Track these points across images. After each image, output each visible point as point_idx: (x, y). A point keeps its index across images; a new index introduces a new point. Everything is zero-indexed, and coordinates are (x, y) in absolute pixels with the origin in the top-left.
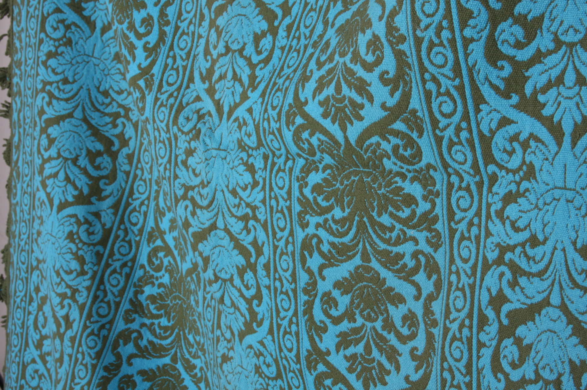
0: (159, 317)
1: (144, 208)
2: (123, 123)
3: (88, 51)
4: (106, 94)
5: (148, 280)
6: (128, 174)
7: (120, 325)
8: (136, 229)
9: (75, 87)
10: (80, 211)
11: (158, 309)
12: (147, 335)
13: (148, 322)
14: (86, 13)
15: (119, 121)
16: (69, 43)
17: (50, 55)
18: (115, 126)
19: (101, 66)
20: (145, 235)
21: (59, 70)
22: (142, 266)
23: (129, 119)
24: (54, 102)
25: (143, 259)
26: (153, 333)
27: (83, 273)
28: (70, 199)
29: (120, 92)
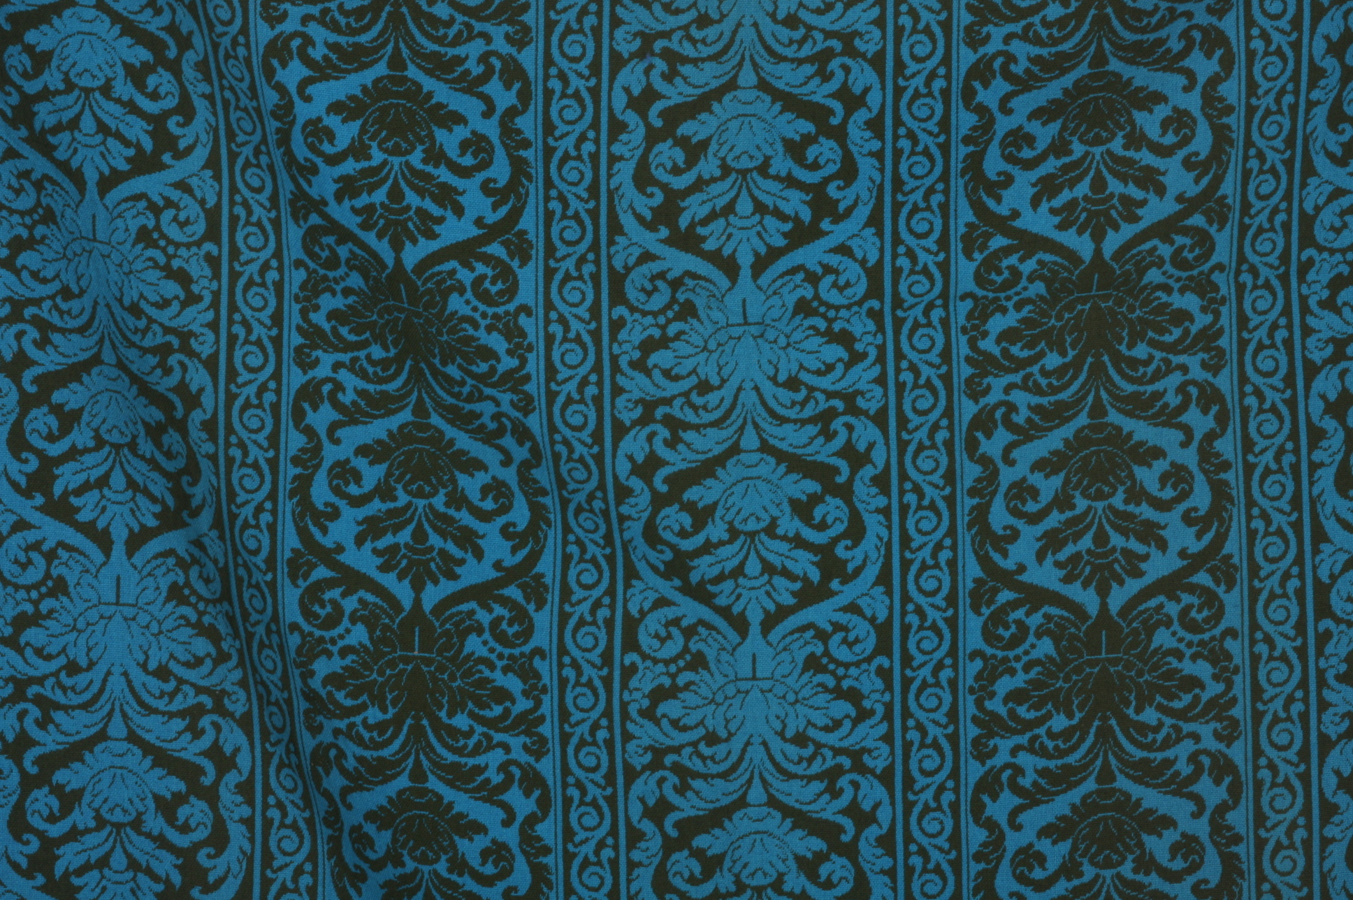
0: (362, 708)
1: (266, 518)
2: (181, 364)
3: (86, 230)
4: (135, 310)
5: (312, 650)
6: (213, 458)
7: (308, 742)
8: (259, 560)
9: (87, 301)
10: (175, 540)
11: (353, 695)
12: (350, 749)
13: (342, 724)
14: (61, 155)
15: (173, 360)
16: (49, 217)
17: (17, 244)
18: (168, 371)
19: (116, 257)
20: (282, 569)
21: (49, 273)
22: (294, 627)
23: (192, 354)
24: (56, 338)
25: (291, 612)
26: (359, 741)
27: (222, 658)
28: (152, 522)
29: (164, 304)
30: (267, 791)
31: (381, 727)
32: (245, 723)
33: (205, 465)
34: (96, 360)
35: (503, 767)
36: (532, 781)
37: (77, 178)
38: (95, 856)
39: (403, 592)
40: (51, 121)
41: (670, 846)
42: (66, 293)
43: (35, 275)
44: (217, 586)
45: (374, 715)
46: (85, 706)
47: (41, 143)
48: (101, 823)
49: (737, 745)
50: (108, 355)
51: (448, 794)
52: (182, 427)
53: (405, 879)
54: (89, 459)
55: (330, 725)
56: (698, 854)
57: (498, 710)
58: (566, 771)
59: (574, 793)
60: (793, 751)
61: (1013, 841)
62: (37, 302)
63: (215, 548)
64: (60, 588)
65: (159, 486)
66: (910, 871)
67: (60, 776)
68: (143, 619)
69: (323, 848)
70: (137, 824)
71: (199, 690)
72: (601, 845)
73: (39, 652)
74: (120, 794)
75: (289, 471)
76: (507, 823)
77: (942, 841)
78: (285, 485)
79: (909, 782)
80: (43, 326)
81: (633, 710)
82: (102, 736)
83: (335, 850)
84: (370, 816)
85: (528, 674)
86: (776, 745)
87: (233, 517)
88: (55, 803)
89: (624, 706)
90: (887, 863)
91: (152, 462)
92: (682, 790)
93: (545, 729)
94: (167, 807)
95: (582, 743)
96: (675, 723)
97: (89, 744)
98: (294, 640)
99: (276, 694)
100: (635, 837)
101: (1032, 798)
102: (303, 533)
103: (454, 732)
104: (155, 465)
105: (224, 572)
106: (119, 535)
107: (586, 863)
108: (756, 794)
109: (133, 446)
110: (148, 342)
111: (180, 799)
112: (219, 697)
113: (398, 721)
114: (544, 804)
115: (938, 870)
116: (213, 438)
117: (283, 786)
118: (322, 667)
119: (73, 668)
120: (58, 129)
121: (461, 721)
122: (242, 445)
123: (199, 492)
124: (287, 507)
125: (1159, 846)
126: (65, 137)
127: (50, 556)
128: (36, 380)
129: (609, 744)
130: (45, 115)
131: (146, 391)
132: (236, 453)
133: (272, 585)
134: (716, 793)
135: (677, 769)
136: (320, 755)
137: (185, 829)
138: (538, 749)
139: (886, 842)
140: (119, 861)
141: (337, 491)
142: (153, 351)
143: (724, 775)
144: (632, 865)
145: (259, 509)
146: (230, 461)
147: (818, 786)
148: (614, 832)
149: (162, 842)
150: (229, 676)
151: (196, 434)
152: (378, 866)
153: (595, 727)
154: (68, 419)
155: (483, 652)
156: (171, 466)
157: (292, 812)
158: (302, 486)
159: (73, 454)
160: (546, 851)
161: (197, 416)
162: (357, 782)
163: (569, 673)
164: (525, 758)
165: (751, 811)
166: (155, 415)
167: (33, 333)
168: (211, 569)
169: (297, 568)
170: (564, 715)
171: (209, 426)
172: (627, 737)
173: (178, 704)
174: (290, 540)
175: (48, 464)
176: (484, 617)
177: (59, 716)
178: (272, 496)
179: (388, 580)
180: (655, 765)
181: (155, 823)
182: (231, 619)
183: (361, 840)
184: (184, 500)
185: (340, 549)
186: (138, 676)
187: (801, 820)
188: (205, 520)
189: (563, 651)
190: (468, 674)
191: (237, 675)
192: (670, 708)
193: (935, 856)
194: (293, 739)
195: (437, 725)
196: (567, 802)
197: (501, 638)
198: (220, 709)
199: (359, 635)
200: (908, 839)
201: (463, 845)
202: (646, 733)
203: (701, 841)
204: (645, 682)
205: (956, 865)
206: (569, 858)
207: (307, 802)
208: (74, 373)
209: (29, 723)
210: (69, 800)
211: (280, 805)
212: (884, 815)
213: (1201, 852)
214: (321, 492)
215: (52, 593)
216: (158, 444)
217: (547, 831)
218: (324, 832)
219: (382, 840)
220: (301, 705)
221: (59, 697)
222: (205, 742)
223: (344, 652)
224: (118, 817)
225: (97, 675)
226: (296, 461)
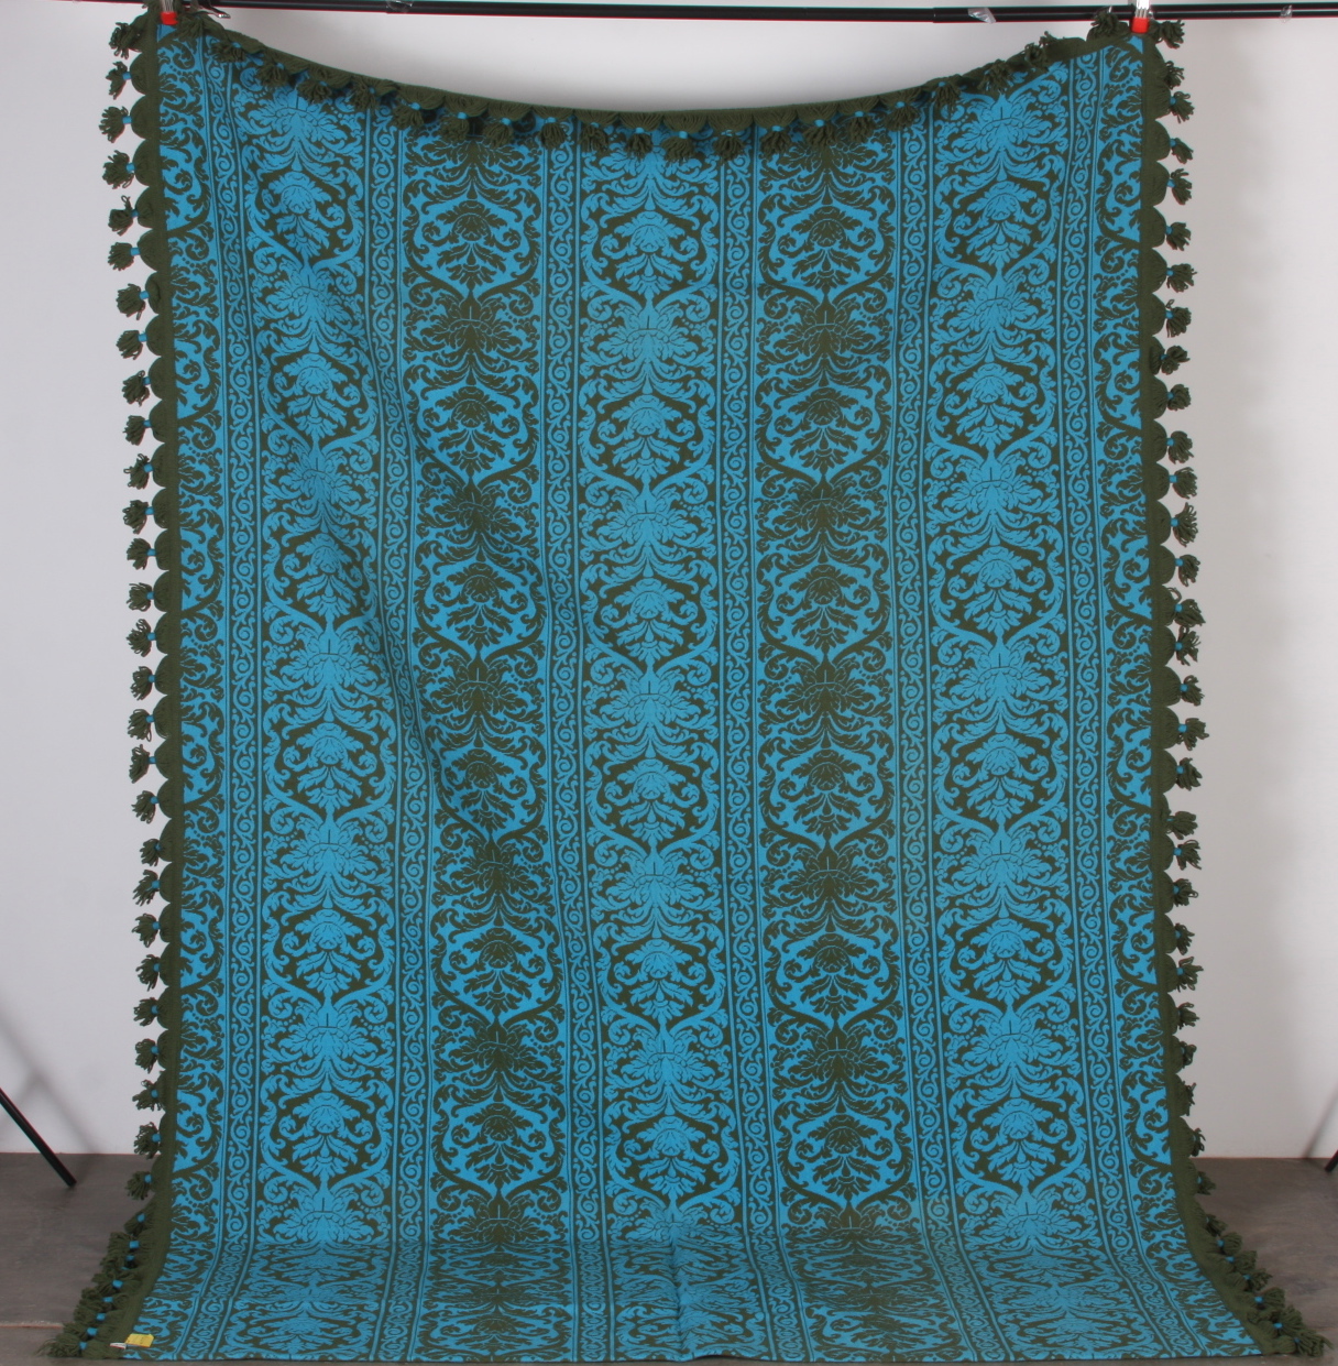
0: (450, 709)
1: (402, 612)
2: (360, 534)
3: (313, 466)
4: (337, 506)
5: (425, 679)
6: (376, 581)
7: (423, 725)
8: (399, 633)
9: (313, 501)
10: (357, 622)
11: (446, 702)
12: (445, 729)
13: (440, 717)
14: (301, 428)
15: (356, 532)
16: (295, 459)
17: (280, 473)
18: (353, 537)
19: (327, 479)
20: (410, 638)
21: (295, 487)
22: (416, 667)
23: (365, 528)
24: (299, 519)
25: (415, 660)
26: (449, 725)
27: (381, 681)
28: (346, 613)
29: (351, 503)
30: (404, 749)
31: (460, 719)
32: (393, 714)
33: (372, 585)
34: (318, 531)
35: (521, 740)
36: (536, 746)
37: (309, 439)
38: (318, 781)
39: (471, 650)
40: (296, 411)
41: (606, 780)
42: (304, 497)
43: (288, 488)
44: (378, 646)
45: (456, 712)
46: (313, 705)
47: (291, 422)
48: (321, 764)
49: (640, 728)
50: (324, 529)
51: (494, 753)
52: (360, 565)
53: (473, 795)
54: (315, 581)
55: (434, 717)
56: (621, 783)
57: (519, 710)
58: (553, 741)
59: (557, 752)
60: (669, 731)
61: (779, 777)
62: (289, 501)
63: (377, 627)
64: (300, 645)
65: (349, 595)
66: (727, 792)
67: (300, 741)
68: (342, 661)
69: (432, 778)
70: (339, 765)
71: (370, 698)
72: (571, 779)
73: (290, 678)
74: (330, 750)
75: (413, 588)
76: (523, 768)
77: (744, 776)
78: (411, 596)
79: (727, 746)
80: (292, 513)
81: (588, 710)
82: (321, 720)
83: (438, 779)
84: (455, 763)
85: (534, 692)
86: (660, 728)
87: (385, 611)
88: (298, 754)
89: (583, 708)
90: (716, 787)
91: (346, 582)
92: (612, 751)
93: (543, 720)
94: (354, 756)
95: (562, 727)
96: (609, 717)
97: (315, 724)
98: (416, 674)
99: (408, 701)
100: (588, 775)
101: (789, 755)
102: (421, 620)
103: (496, 722)
104: (348, 585)
105: (381, 639)
106: (330, 619)
107: (563, 788)
108: (650, 753)
109: (336, 574)
110: (343, 522)
111: (360, 752)
112: (380, 701)
113: (468, 716)
114: (542, 758)
115: (741, 791)
116: (376, 571)
117: (412, 746)
118: (430, 688)
119: (307, 686)
120: (299, 415)
121: (500, 716)
122: (390, 575)
123: (369, 598)
124: (412, 606)
125: (852, 779)
126: (303, 419)
127: (295, 629)
128: (289, 541)
129: (576, 727)
130: (293, 408)
131: (342, 546)
132: (387, 579)
133: (405, 646)
134: (630, 752)
135: (611, 740)
136: (430, 732)
137: (363, 767)
138: (539, 730)
139: (716, 777)
140: (330, 783)
141: (438, 599)
142: (346, 527)
143: (634, 743)
144: (587, 789)
145: (398, 608)
146: (384, 583)
147: (681, 749)
148: (577, 772)
149: (351, 774)
150: (384, 691)
151: (367, 569)
152: (459, 788)
153: (568, 719)
154: (305, 560)
155: (511, 681)
156: (355, 585)
157: (417, 760)
158: (420, 596)
159: (307, 578)
160: (543, 782)
161: (367, 561)
162: (448, 746)
163: (555, 691)
164: (532, 735)
165: (648, 762)
166: (347, 559)
167: (287, 517)
168: (375, 638)
169: (417, 638)
170: (553, 713)
171: (374, 565)
172: (585, 724)
173: (360, 704)
174: (414, 624)
175: (295, 583)
176: (512, 663)
177: (299, 710)
178: (405, 601)
179: (464, 644)
180: (599, 738)
181: (348, 764)
182: (385, 663)
183: (451, 775)
184: (361, 602)
185: (439, 628)
186: (339, 690)
187: (673, 766)
188: (371, 613)
189: (552, 680)
190: (504, 692)
191: (389, 690)
192: (607, 709)
193: (740, 784)
194: (416, 723)
195: (488, 718)
196: (554, 757)
197: (521, 674)
198: (380, 707)
199: (449, 672)
200: (727, 775)
201: (501, 779)
202: (594, 722)
203: (622, 777)
204: (594, 696)
205: (751, 789)
206: (554, 786)
207: (424, 756)
208: (307, 537)
209: (285, 714)
210: (305, 753)
211: (410, 756)
212: (714, 763)
213: (873, 782)
214: (429, 600)
215: (296, 648)
216: (348, 573)
217: (544, 772)
218: (432, 770)
219: (461, 775)
220: (420, 707)
221: (299, 701)
222: (373, 724)
223: (441, 680)
224: (329, 761)
225: (318, 690)
226: (417, 583)
